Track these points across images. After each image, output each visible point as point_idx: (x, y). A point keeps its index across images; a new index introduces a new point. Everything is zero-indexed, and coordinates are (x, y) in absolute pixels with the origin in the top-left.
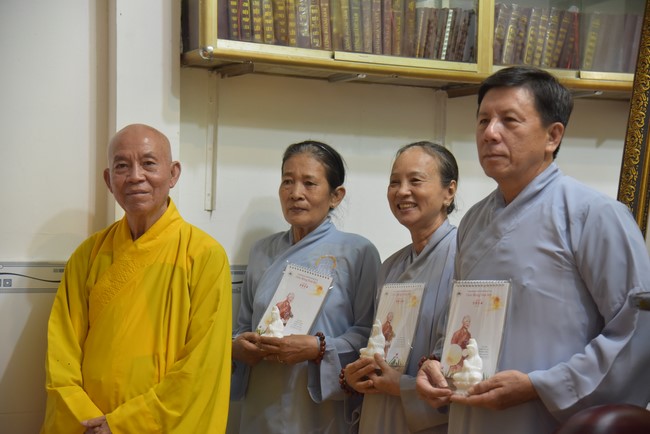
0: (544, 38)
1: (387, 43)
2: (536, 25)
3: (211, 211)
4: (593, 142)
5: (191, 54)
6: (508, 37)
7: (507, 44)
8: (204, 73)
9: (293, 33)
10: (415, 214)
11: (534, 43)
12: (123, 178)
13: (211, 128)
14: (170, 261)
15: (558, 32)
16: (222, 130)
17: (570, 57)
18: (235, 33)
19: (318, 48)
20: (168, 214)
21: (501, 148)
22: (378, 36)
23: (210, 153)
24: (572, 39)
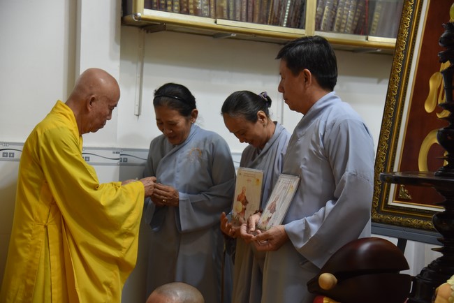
0: (347, 15)
1: (250, 15)
2: (343, 7)
3: (138, 115)
4: (376, 80)
5: (128, 18)
6: (325, 13)
7: (324, 18)
8: (136, 30)
9: (191, 6)
11: (341, 18)
13: (140, 64)
15: (356, 12)
17: (362, 27)
18: (155, 6)
19: (207, 17)
22: (245, 10)
23: (139, 80)
24: (364, 16)
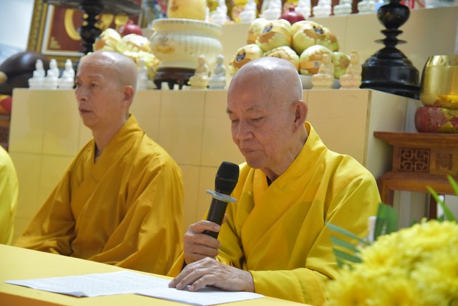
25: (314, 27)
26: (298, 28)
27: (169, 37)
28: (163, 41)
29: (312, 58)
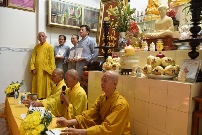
1: (71, 24)
3: (50, 43)
8: (49, 27)
9: (60, 22)
10: (74, 43)
12: (40, 38)
14: (46, 48)
15: (91, 25)
16: (52, 34)
18: (53, 22)
19: (63, 24)
20: (45, 42)
21: (82, 33)
25: (168, 59)
26: (163, 60)
27: (124, 61)
28: (123, 62)
29: (168, 70)
